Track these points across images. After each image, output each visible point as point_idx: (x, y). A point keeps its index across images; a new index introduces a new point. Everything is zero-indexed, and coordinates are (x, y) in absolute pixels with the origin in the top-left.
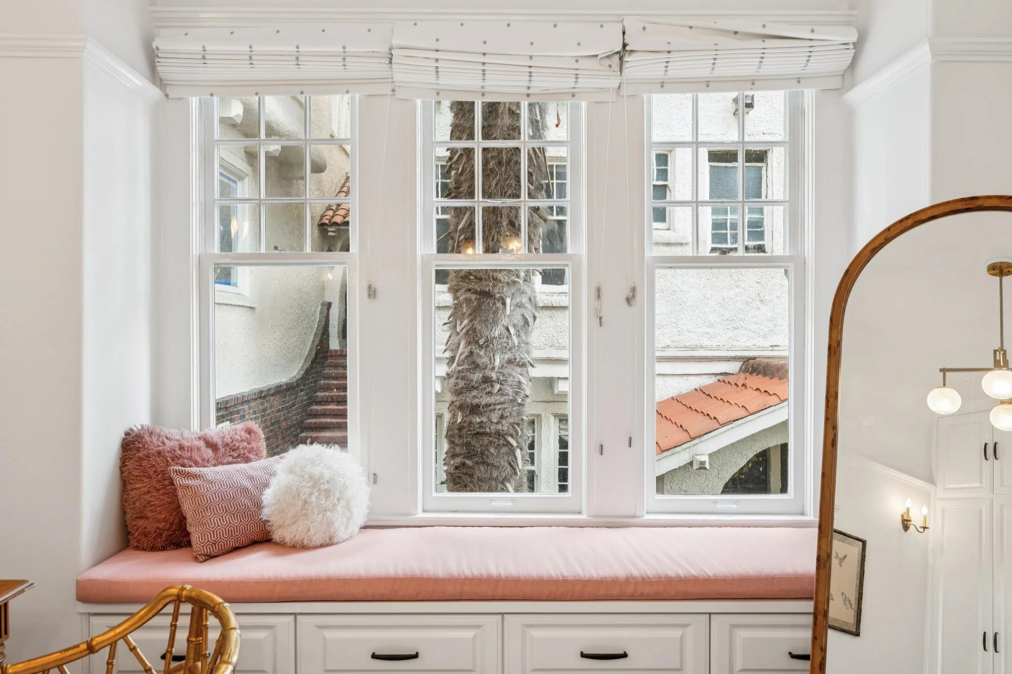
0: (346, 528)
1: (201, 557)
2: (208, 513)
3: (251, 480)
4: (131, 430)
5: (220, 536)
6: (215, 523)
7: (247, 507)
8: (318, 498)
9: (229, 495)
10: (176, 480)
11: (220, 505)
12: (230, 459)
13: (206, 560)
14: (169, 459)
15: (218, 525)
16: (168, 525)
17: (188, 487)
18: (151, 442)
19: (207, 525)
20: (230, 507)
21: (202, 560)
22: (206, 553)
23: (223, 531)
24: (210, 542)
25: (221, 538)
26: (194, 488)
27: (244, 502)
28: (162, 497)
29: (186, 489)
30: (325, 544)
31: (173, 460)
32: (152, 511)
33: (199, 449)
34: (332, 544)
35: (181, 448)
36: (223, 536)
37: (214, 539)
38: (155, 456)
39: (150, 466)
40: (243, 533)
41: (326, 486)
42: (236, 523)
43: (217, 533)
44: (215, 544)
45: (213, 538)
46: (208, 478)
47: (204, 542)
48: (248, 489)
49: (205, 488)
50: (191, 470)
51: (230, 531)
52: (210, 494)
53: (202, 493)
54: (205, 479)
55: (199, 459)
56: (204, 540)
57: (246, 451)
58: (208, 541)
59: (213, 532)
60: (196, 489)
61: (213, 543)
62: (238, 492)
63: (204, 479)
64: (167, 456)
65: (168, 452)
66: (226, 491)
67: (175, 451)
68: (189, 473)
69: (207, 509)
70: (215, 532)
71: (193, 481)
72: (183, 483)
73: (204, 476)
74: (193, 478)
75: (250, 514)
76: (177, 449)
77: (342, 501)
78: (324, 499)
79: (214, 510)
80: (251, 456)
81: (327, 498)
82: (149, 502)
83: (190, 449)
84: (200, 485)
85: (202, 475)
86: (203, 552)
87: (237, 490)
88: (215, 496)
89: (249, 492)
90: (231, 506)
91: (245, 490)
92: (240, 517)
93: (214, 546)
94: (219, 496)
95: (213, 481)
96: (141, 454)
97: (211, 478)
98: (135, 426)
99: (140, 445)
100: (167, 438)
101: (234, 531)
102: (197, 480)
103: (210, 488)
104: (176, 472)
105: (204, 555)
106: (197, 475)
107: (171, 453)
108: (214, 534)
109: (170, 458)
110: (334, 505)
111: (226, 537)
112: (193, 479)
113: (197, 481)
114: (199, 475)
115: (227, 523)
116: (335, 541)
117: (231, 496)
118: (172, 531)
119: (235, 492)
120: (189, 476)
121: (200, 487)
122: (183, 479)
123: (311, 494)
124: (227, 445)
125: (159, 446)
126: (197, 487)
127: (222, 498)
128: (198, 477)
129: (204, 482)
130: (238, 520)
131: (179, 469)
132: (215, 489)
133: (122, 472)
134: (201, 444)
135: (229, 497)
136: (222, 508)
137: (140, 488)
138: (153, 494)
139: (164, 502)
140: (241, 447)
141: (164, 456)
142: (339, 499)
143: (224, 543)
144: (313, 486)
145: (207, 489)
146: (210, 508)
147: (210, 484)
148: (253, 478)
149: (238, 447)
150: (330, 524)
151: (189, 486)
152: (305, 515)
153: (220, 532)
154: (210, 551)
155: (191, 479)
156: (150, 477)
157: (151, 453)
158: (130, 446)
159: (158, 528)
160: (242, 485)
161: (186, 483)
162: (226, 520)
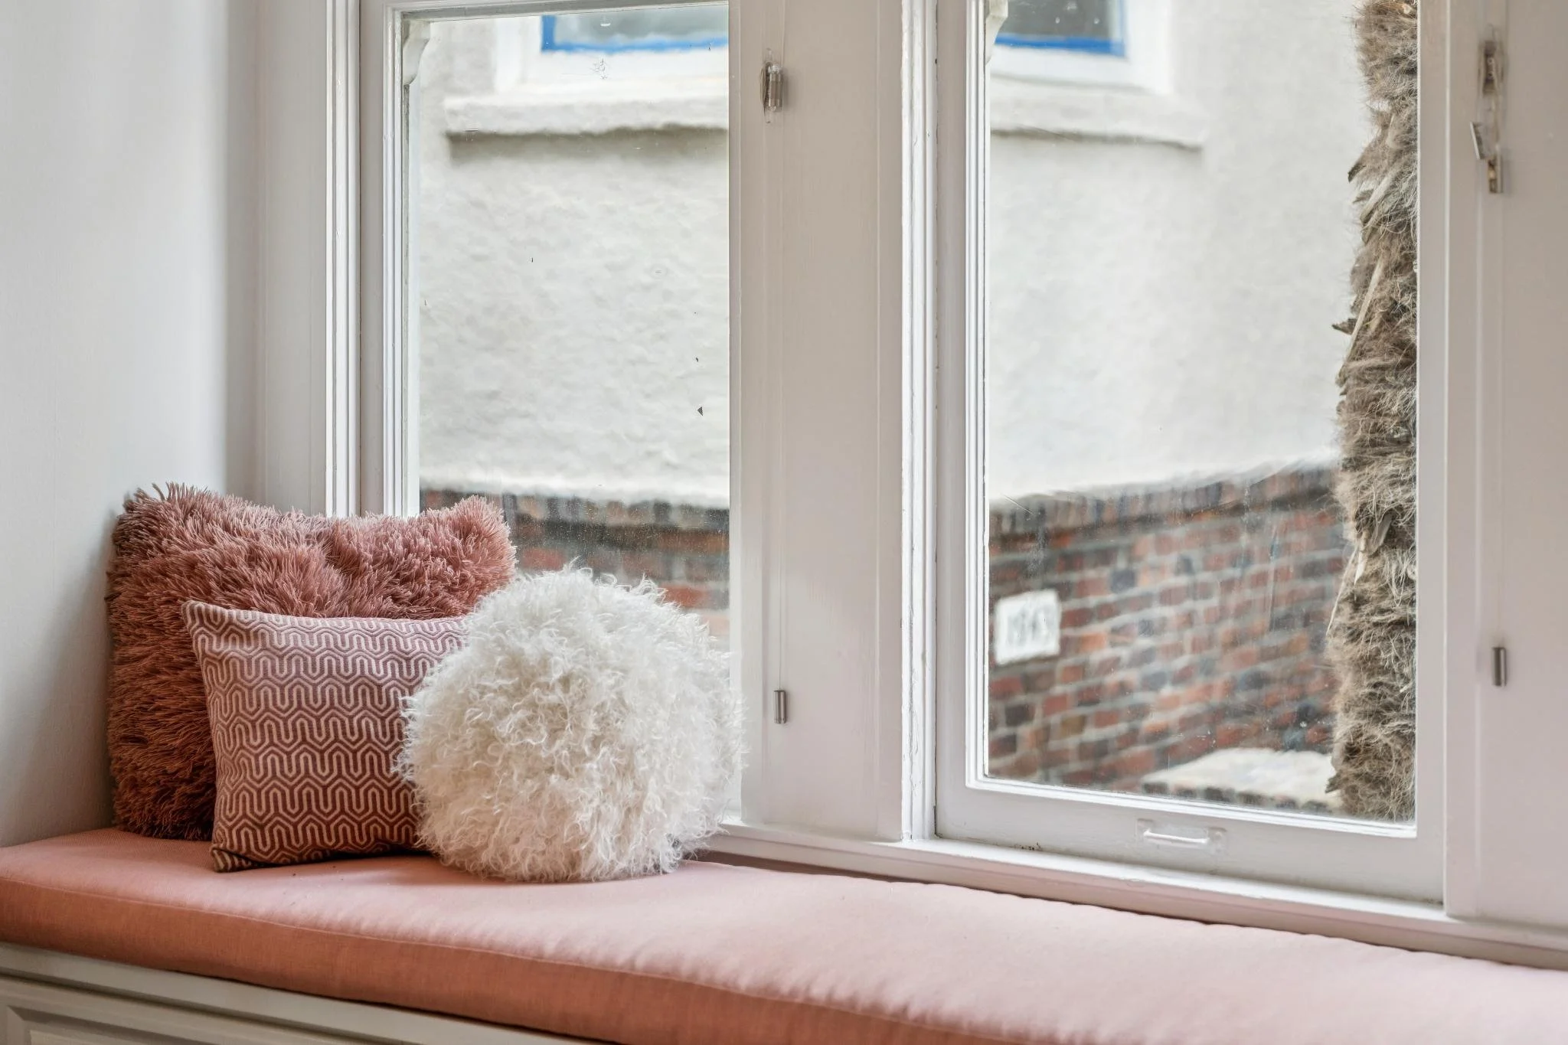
0: (623, 837)
1: (223, 859)
2: (255, 738)
3: (400, 663)
4: (141, 495)
5: (276, 807)
6: (266, 768)
7: (365, 738)
8: (524, 727)
9: (319, 697)
10: (197, 638)
11: (289, 722)
12: (389, 604)
13: (235, 869)
14: (213, 584)
15: (274, 776)
16: (189, 771)
17: (220, 661)
18: (182, 536)
19: (248, 771)
20: (315, 730)
21: (222, 865)
22: (236, 847)
23: (284, 794)
24: (250, 819)
25: (277, 813)
26: (234, 664)
27: (359, 722)
28: (182, 690)
29: (216, 667)
30: (552, 877)
31: (224, 588)
32: (155, 723)
33: (302, 566)
34: (576, 880)
35: (253, 557)
36: (285, 809)
37: (260, 814)
38: (180, 573)
39: (164, 598)
40: (343, 811)
41: (555, 697)
42: (324, 779)
43: (267, 798)
44: (262, 828)
45: (256, 809)
46: (276, 642)
47: (234, 817)
48: (380, 687)
49: (261, 669)
50: (238, 617)
51: (305, 798)
52: (270, 687)
53: (250, 681)
54: (268, 646)
55: (293, 594)
56: (234, 812)
57: (440, 586)
58: (245, 816)
59: (259, 791)
60: (238, 668)
61: (255, 824)
62: (347, 691)
63: (264, 645)
64: (211, 577)
65: (216, 564)
66: (315, 686)
67: (234, 564)
68: (230, 623)
69: (254, 727)
70: (263, 792)
71: (238, 648)
72: (211, 650)
73: (267, 637)
74: (241, 637)
75: (371, 759)
76: (241, 561)
77: (603, 750)
78: (546, 735)
79: (270, 732)
80: (454, 603)
81: (554, 733)
82: (153, 698)
83: (277, 563)
84: (249, 660)
85: (263, 634)
86: (228, 844)
87: (347, 686)
88: (282, 695)
89: (380, 698)
90: (319, 728)
91: (371, 689)
92: (339, 764)
93: (259, 832)
94: (291, 697)
95: (288, 652)
96: (146, 566)
97: (284, 643)
98: (155, 487)
99: (152, 541)
100: (226, 528)
101: (317, 801)
102: (249, 644)
103: (273, 671)
104: (200, 615)
105: (231, 854)
106: (252, 632)
107: (221, 568)
108: (259, 797)
109: (218, 583)
110: (578, 756)
111: (293, 812)
112: (238, 642)
113: (245, 647)
114: (256, 632)
115: (298, 772)
116: (584, 869)
117: (324, 701)
118: (198, 787)
119: (339, 690)
120: (232, 631)
121: (249, 664)
122: (215, 638)
123: (502, 713)
124: (390, 561)
125: (196, 546)
126: (241, 662)
127: (299, 703)
128: (252, 638)
129: (262, 653)
130: (331, 770)
131: (207, 610)
132: (287, 676)
133: (110, 611)
134: (316, 554)
135: (320, 702)
136: (295, 730)
137: (139, 659)
138: (164, 678)
139: (185, 703)
140: (427, 573)
141: (203, 577)
142: (596, 743)
143: (287, 829)
144: (518, 692)
145: (265, 674)
146: (262, 726)
147: (277, 660)
148: (408, 660)
149: (419, 574)
150: (561, 812)
151: (223, 657)
152: (486, 774)
153: (275, 795)
154: (248, 846)
155: (234, 639)
156: (159, 630)
157: (172, 563)
158: (128, 540)
159: (165, 773)
160: (367, 673)
161: (218, 650)
162: (298, 765)
